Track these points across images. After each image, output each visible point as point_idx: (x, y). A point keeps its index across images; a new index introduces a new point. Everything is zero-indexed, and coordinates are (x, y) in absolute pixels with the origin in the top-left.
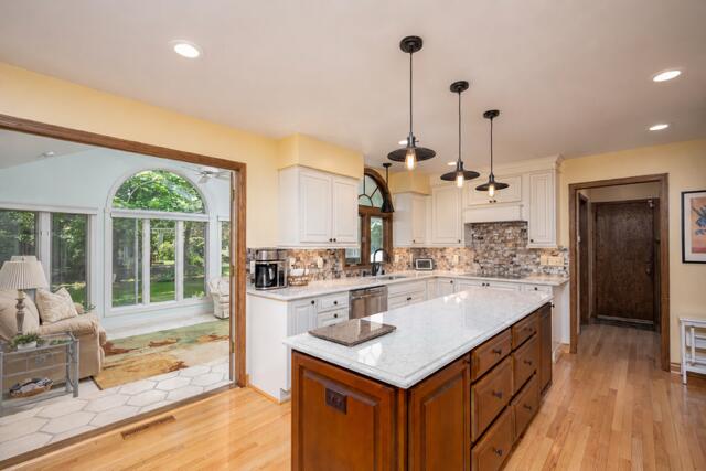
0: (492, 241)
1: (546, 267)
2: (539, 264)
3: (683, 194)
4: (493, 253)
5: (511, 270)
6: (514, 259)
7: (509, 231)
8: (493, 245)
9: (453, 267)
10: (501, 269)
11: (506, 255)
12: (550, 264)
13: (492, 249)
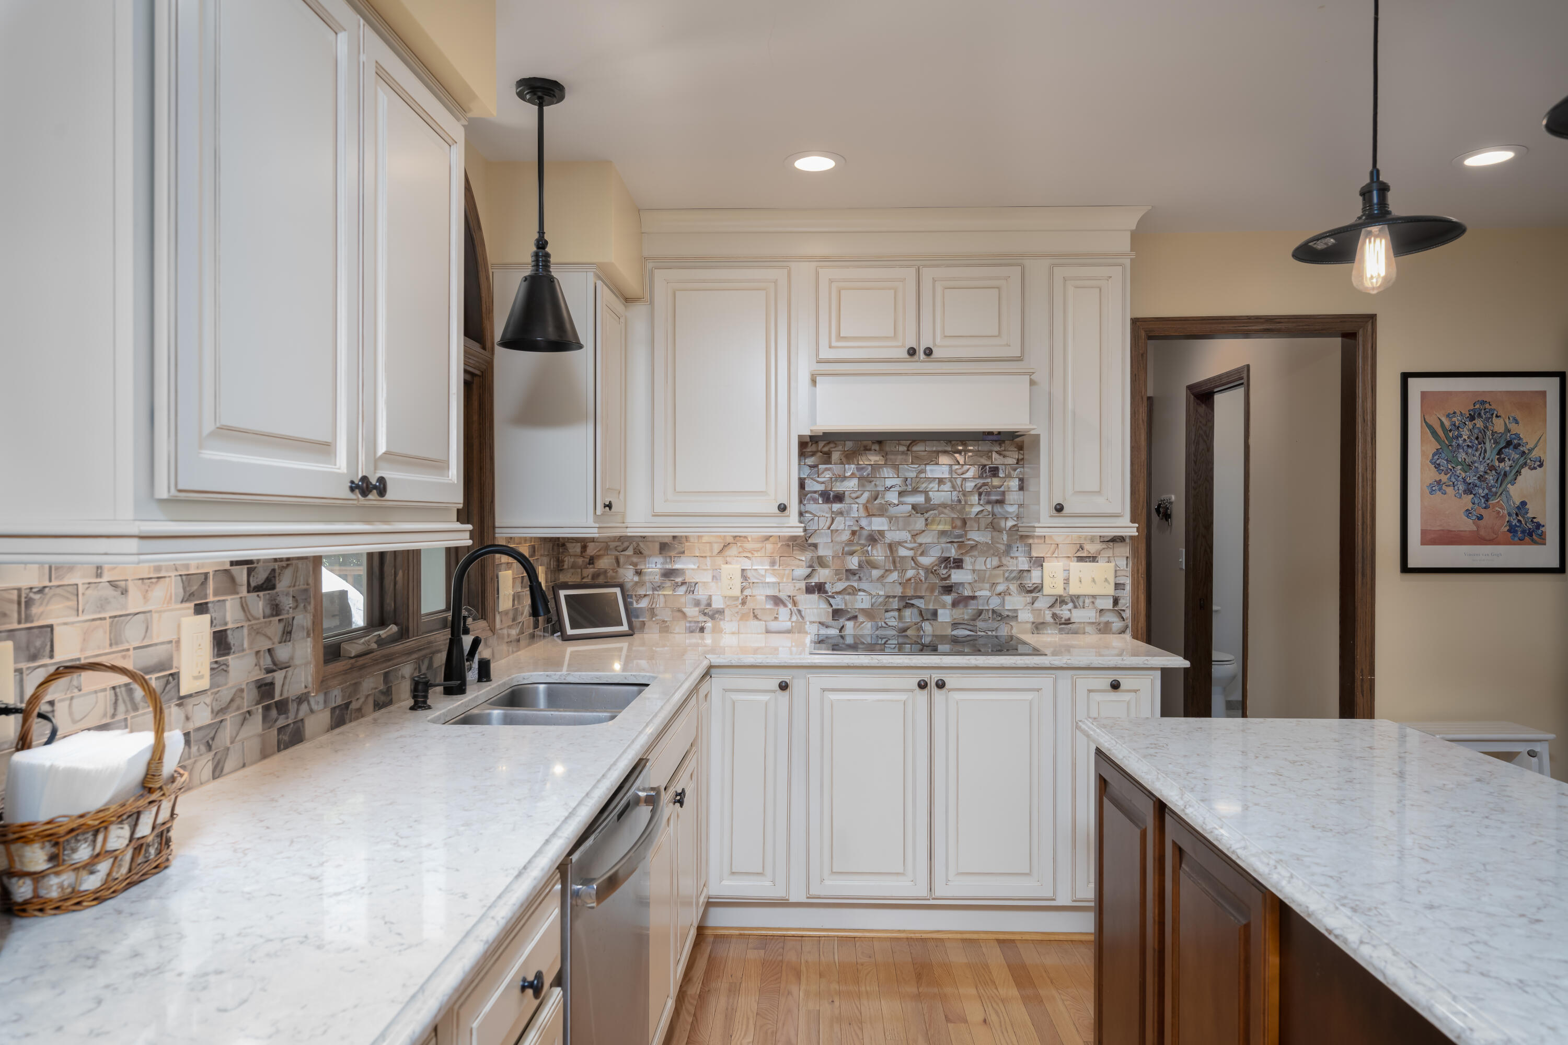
0: (875, 508)
1: (1060, 601)
2: (1038, 588)
3: (1405, 377)
4: (878, 554)
5: (945, 616)
6: (957, 576)
7: (942, 468)
8: (879, 524)
9: (715, 615)
10: (909, 615)
11: (926, 561)
12: (1074, 589)
13: (873, 539)
